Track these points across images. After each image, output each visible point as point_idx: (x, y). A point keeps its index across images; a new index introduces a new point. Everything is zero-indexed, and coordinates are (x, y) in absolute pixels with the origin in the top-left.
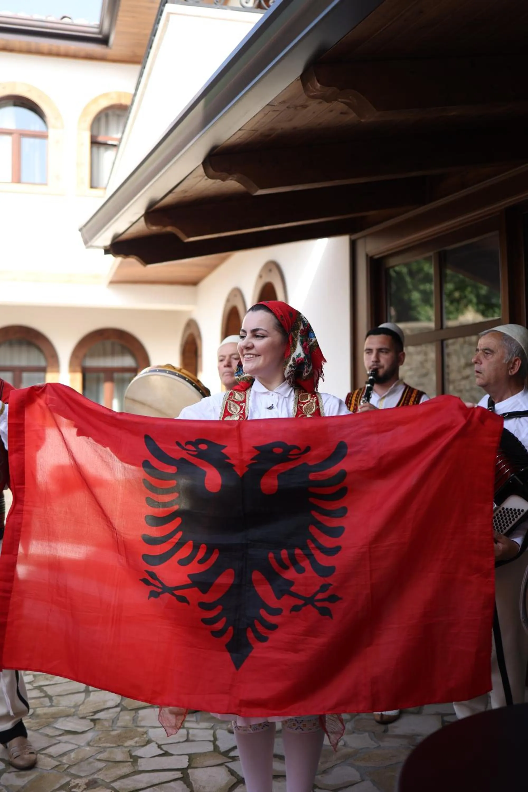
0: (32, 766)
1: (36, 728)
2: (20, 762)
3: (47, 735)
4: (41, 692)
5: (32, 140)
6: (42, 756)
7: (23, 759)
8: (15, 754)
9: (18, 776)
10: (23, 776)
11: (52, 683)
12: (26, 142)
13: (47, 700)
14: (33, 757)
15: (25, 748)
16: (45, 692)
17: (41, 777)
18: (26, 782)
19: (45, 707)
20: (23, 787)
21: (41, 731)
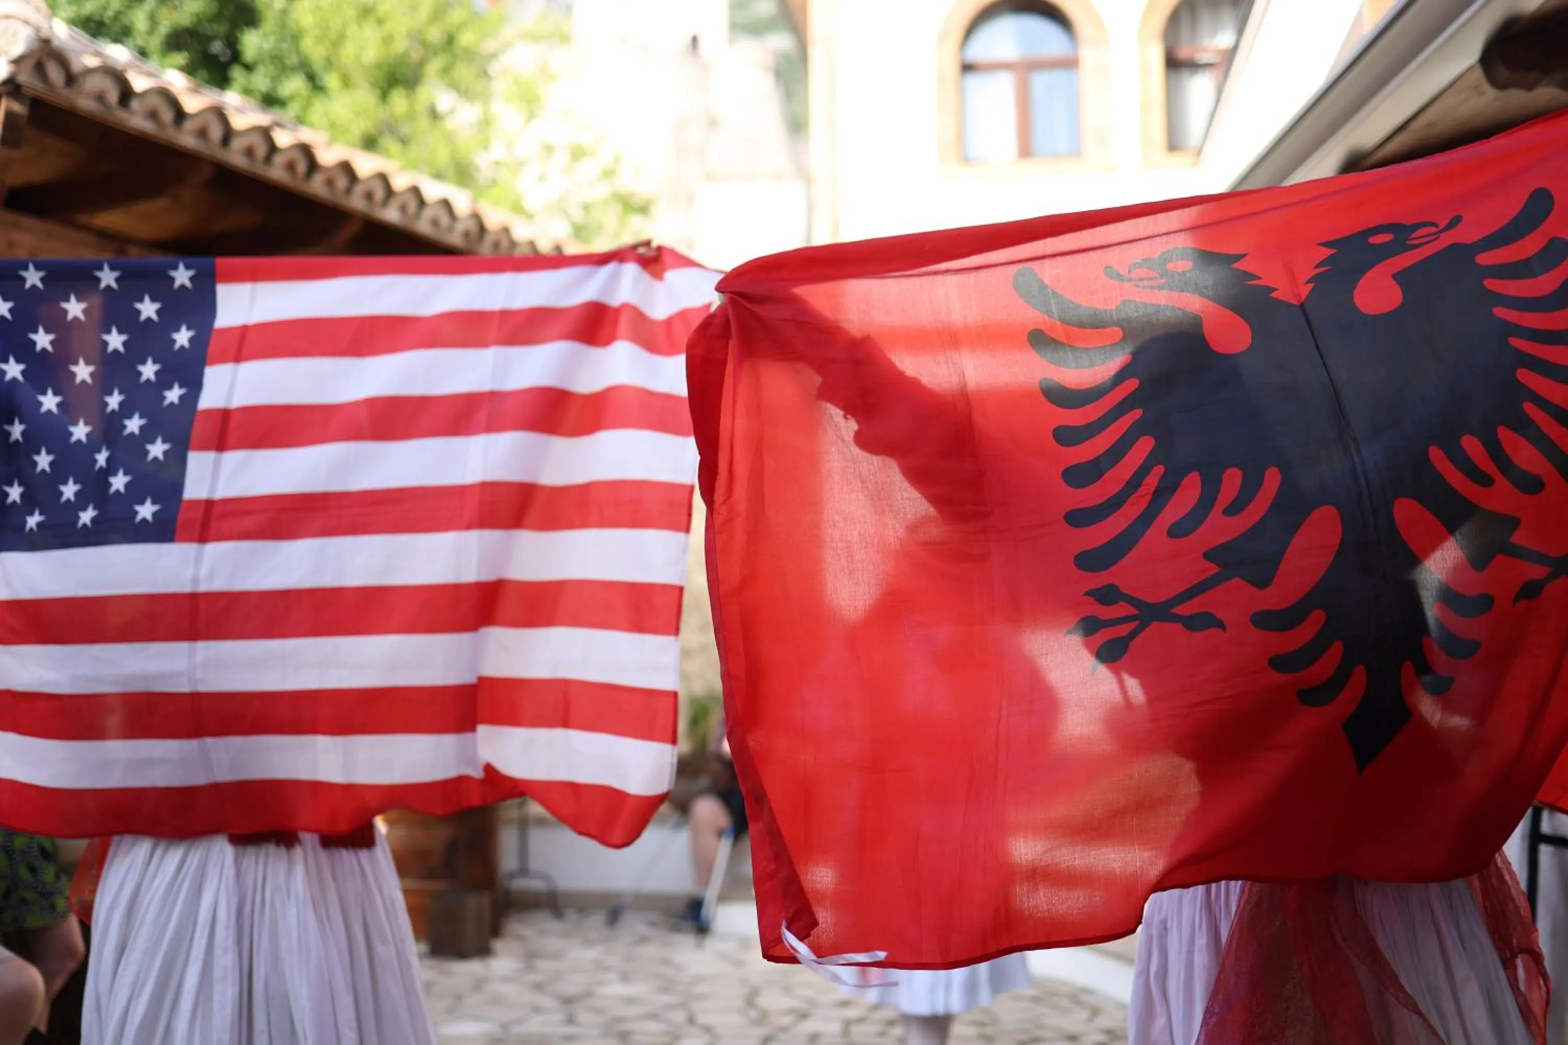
5: (1049, 75)
12: (1041, 81)
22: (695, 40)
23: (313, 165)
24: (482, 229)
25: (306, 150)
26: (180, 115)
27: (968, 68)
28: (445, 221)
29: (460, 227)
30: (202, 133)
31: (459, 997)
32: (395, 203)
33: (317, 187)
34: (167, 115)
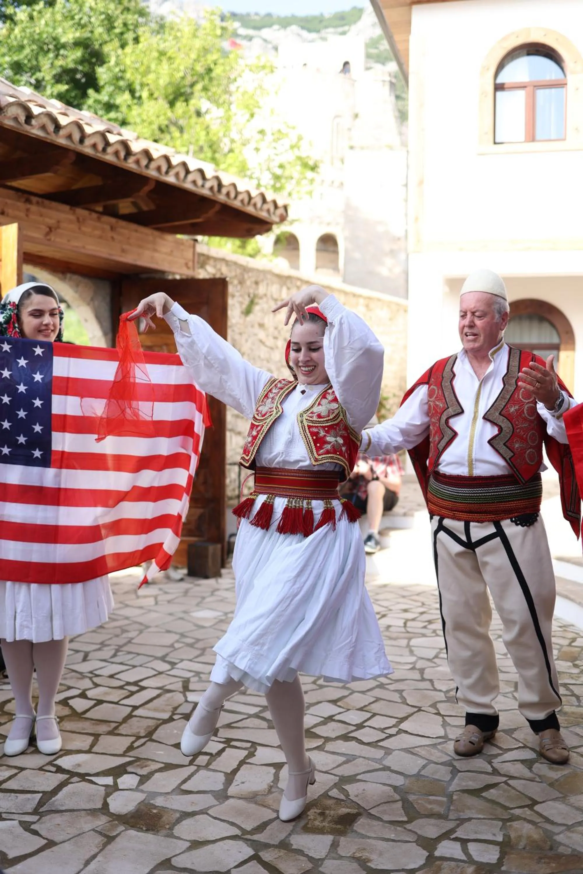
0: (564, 762)
1: (566, 725)
2: (554, 756)
3: (578, 735)
4: (567, 690)
5: (547, 91)
6: (575, 754)
7: (555, 752)
8: (547, 747)
9: (551, 769)
10: (557, 770)
11: (578, 682)
12: (541, 94)
13: (574, 699)
14: (565, 753)
15: (557, 742)
16: (572, 691)
17: (574, 775)
18: (560, 776)
19: (573, 705)
20: (557, 780)
21: (570, 729)
22: (346, 64)
23: (129, 153)
24: (220, 185)
25: (125, 144)
26: (58, 127)
27: (499, 87)
28: (200, 182)
29: (208, 185)
30: (70, 137)
31: (203, 598)
32: (172, 172)
33: (131, 164)
34: (51, 128)
